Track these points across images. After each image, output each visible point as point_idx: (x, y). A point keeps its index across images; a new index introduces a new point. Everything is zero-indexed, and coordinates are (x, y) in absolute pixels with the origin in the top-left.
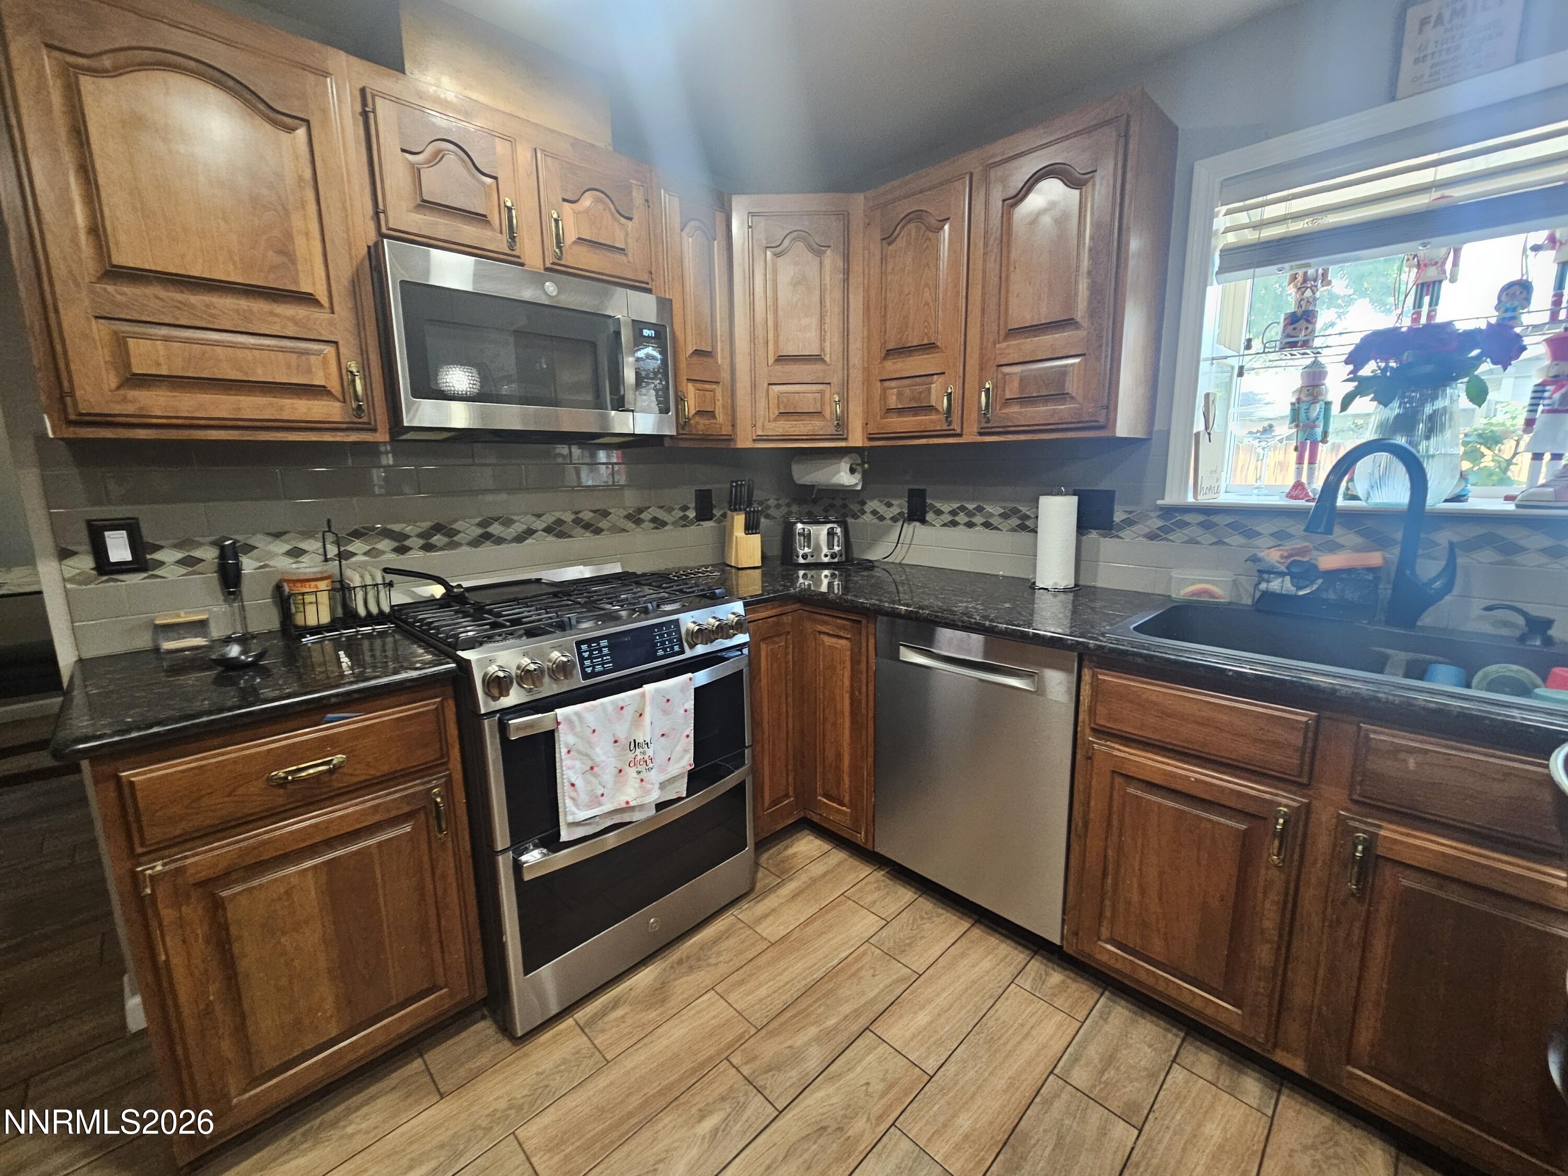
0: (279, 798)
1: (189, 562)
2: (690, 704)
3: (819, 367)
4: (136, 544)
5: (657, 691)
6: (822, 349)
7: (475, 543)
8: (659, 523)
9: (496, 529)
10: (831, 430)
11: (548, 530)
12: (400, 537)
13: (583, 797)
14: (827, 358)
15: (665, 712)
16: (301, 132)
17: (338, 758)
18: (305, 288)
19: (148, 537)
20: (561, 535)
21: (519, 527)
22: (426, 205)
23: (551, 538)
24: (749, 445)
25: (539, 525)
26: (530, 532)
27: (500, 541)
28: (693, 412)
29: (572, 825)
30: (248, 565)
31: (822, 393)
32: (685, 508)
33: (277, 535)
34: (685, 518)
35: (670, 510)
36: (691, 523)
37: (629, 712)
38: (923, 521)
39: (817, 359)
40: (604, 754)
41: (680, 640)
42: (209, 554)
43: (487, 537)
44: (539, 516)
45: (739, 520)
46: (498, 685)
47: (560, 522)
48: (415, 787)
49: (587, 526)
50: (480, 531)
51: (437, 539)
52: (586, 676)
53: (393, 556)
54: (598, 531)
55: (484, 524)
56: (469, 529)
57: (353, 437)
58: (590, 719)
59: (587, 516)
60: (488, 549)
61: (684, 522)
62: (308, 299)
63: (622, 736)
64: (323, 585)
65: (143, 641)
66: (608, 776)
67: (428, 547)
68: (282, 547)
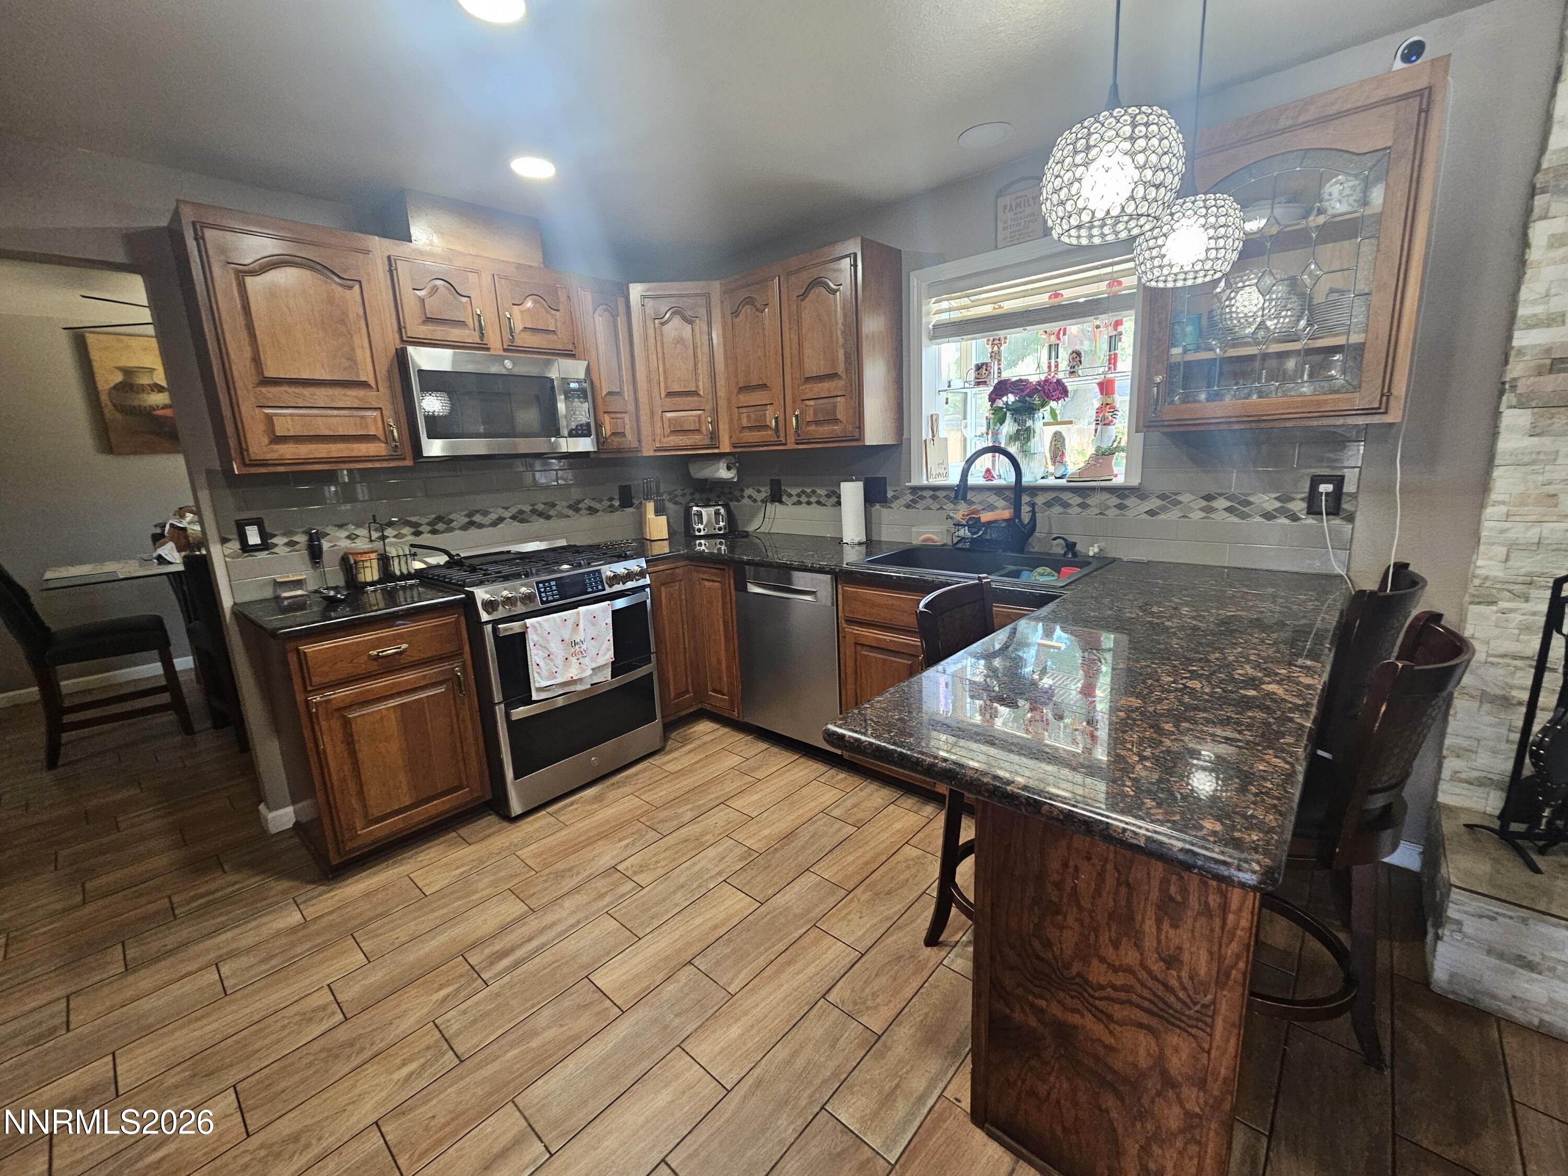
0: (374, 666)
1: (292, 544)
2: (609, 620)
3: (696, 399)
4: (263, 534)
5: (587, 611)
6: (697, 387)
7: (464, 528)
8: (592, 511)
9: (477, 518)
10: (707, 442)
11: (513, 518)
12: (416, 525)
13: (545, 673)
14: (701, 393)
15: (593, 624)
16: (357, 287)
17: (404, 646)
18: (363, 378)
19: (268, 529)
20: (522, 521)
21: (493, 516)
22: (429, 320)
23: (516, 523)
24: (652, 453)
25: (507, 514)
26: (501, 520)
27: (481, 526)
28: (609, 433)
29: (540, 690)
30: (326, 545)
31: (699, 417)
32: (611, 499)
33: (341, 526)
34: (611, 506)
35: (600, 501)
36: (617, 510)
37: (570, 623)
38: (781, 502)
39: (695, 393)
40: (555, 646)
41: (602, 582)
42: (302, 539)
43: (471, 524)
44: (506, 508)
45: (650, 507)
46: (490, 606)
47: (521, 512)
48: (446, 666)
49: (541, 515)
50: (467, 520)
51: (440, 526)
52: (543, 602)
53: (412, 538)
54: (548, 518)
55: (470, 515)
56: (460, 519)
57: (392, 464)
58: (546, 625)
59: (540, 507)
60: (473, 531)
61: (611, 509)
62: (364, 385)
63: (566, 637)
64: (373, 556)
65: (268, 593)
66: (559, 661)
67: (434, 532)
68: (343, 534)
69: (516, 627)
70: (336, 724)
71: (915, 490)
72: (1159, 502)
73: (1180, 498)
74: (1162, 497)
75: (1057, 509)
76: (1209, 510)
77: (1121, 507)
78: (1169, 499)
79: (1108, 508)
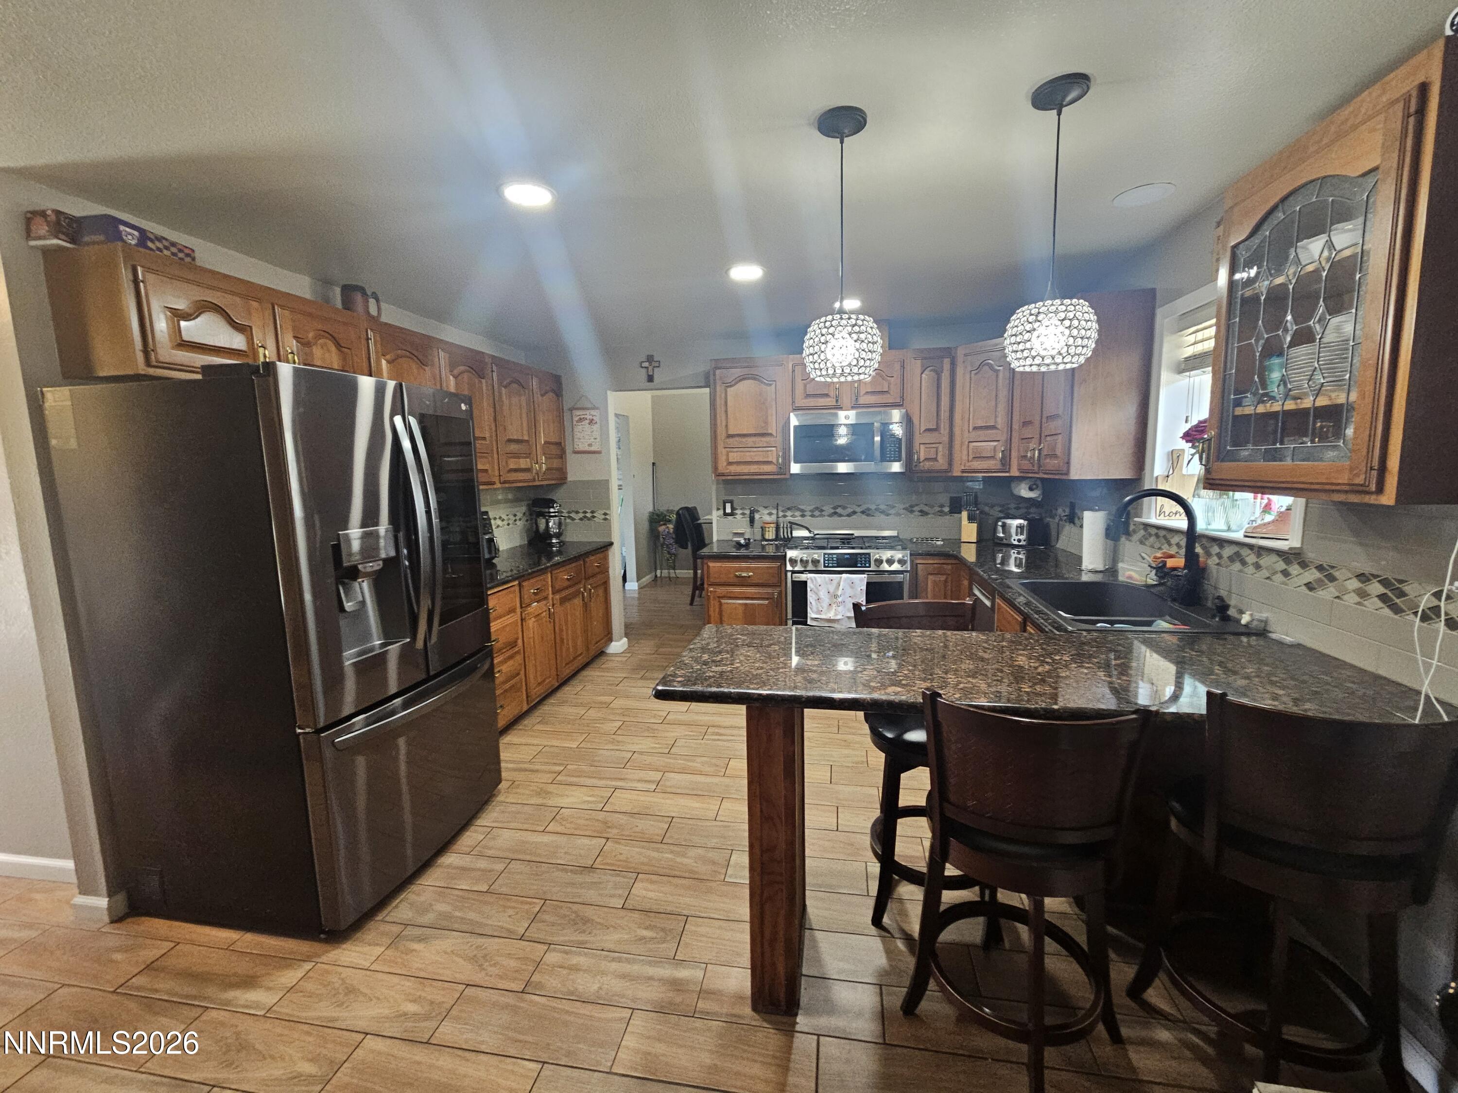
0: (736, 580)
1: (743, 514)
2: (864, 588)
3: (994, 431)
4: (733, 508)
5: (848, 578)
6: (996, 422)
7: (830, 515)
8: (923, 513)
9: (839, 510)
10: (999, 466)
11: (863, 512)
12: (802, 511)
13: (814, 609)
14: (999, 427)
15: (852, 587)
16: (773, 386)
17: (751, 574)
18: (770, 431)
19: (735, 506)
20: (868, 515)
21: (850, 510)
22: (808, 396)
23: (864, 516)
24: (959, 474)
25: (858, 510)
26: (854, 513)
27: (841, 515)
28: (922, 459)
29: (813, 619)
30: (757, 516)
31: (995, 447)
32: (942, 506)
33: (766, 507)
34: (941, 511)
35: (932, 507)
36: (946, 514)
37: (835, 582)
38: (1074, 523)
39: (993, 427)
40: (823, 594)
41: (870, 561)
42: (748, 512)
43: (835, 513)
44: (859, 506)
45: (965, 514)
46: (793, 562)
47: (869, 509)
48: (770, 590)
49: (883, 512)
50: (833, 511)
51: (817, 513)
52: (825, 567)
53: (800, 518)
54: (888, 515)
55: (835, 508)
56: (828, 509)
57: (779, 477)
58: (819, 580)
59: (883, 507)
60: (836, 518)
61: (941, 513)
62: (771, 435)
63: (831, 591)
64: (772, 525)
65: (730, 537)
66: (825, 605)
67: (813, 516)
68: (766, 511)
69: (803, 577)
70: (717, 604)
71: (1146, 526)
72: (1317, 575)
73: (1336, 574)
74: (1320, 568)
75: (1237, 566)
76: (1363, 594)
77: (1285, 573)
78: (1328, 574)
79: (1275, 573)
